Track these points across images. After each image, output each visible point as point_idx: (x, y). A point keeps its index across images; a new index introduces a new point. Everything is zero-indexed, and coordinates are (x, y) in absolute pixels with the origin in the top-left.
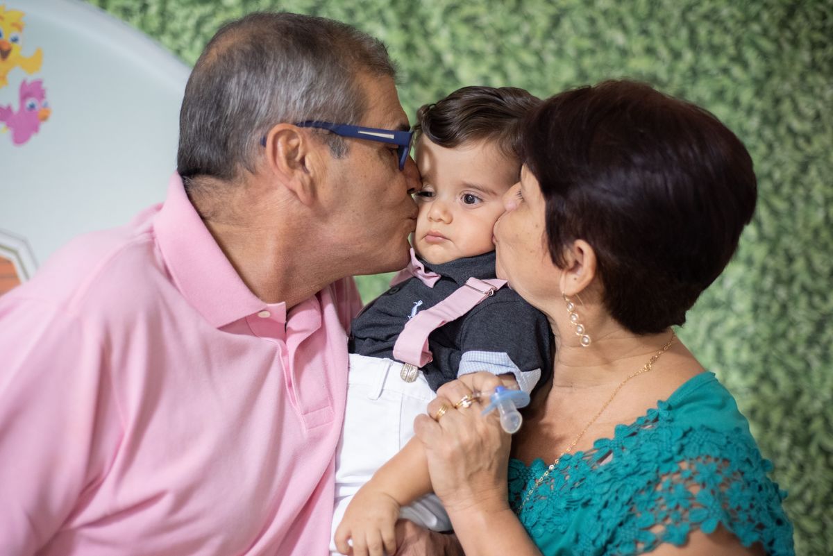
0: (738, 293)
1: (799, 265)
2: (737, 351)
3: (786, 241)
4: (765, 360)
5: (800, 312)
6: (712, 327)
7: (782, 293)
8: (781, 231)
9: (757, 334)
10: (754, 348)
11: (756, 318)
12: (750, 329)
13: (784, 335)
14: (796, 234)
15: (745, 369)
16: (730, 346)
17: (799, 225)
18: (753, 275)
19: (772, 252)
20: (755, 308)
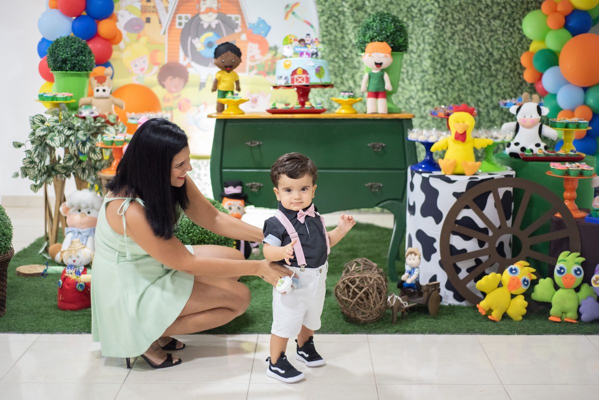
0: (431, 23)
1: (450, 16)
2: (429, 39)
3: (447, 9)
4: (436, 42)
5: (448, 30)
6: (423, 31)
7: (443, 23)
8: (445, 6)
9: (435, 34)
10: (433, 39)
11: (435, 30)
12: (433, 33)
13: (442, 36)
14: (450, 7)
15: (430, 44)
16: (427, 37)
17: (451, 5)
18: (436, 18)
19: (441, 12)
20: (435, 27)
